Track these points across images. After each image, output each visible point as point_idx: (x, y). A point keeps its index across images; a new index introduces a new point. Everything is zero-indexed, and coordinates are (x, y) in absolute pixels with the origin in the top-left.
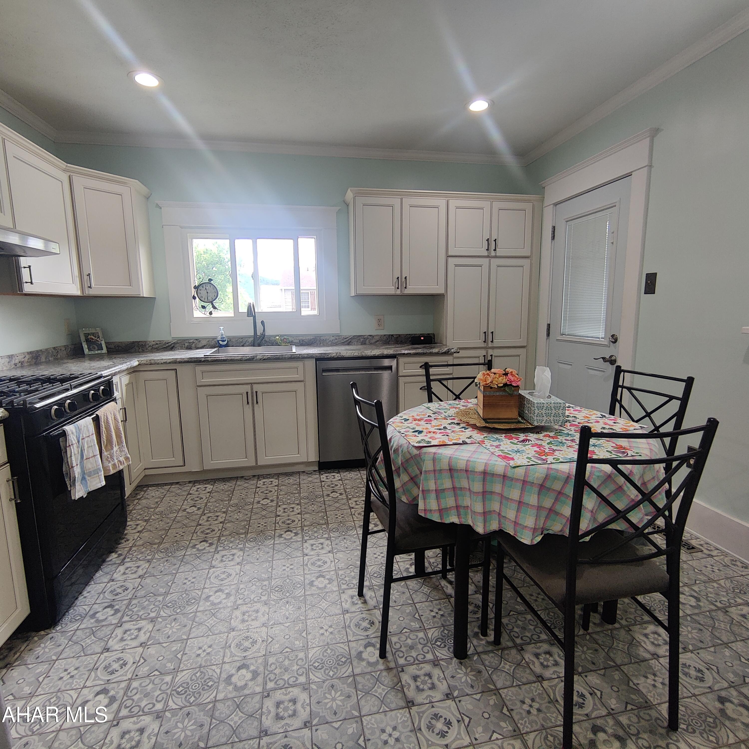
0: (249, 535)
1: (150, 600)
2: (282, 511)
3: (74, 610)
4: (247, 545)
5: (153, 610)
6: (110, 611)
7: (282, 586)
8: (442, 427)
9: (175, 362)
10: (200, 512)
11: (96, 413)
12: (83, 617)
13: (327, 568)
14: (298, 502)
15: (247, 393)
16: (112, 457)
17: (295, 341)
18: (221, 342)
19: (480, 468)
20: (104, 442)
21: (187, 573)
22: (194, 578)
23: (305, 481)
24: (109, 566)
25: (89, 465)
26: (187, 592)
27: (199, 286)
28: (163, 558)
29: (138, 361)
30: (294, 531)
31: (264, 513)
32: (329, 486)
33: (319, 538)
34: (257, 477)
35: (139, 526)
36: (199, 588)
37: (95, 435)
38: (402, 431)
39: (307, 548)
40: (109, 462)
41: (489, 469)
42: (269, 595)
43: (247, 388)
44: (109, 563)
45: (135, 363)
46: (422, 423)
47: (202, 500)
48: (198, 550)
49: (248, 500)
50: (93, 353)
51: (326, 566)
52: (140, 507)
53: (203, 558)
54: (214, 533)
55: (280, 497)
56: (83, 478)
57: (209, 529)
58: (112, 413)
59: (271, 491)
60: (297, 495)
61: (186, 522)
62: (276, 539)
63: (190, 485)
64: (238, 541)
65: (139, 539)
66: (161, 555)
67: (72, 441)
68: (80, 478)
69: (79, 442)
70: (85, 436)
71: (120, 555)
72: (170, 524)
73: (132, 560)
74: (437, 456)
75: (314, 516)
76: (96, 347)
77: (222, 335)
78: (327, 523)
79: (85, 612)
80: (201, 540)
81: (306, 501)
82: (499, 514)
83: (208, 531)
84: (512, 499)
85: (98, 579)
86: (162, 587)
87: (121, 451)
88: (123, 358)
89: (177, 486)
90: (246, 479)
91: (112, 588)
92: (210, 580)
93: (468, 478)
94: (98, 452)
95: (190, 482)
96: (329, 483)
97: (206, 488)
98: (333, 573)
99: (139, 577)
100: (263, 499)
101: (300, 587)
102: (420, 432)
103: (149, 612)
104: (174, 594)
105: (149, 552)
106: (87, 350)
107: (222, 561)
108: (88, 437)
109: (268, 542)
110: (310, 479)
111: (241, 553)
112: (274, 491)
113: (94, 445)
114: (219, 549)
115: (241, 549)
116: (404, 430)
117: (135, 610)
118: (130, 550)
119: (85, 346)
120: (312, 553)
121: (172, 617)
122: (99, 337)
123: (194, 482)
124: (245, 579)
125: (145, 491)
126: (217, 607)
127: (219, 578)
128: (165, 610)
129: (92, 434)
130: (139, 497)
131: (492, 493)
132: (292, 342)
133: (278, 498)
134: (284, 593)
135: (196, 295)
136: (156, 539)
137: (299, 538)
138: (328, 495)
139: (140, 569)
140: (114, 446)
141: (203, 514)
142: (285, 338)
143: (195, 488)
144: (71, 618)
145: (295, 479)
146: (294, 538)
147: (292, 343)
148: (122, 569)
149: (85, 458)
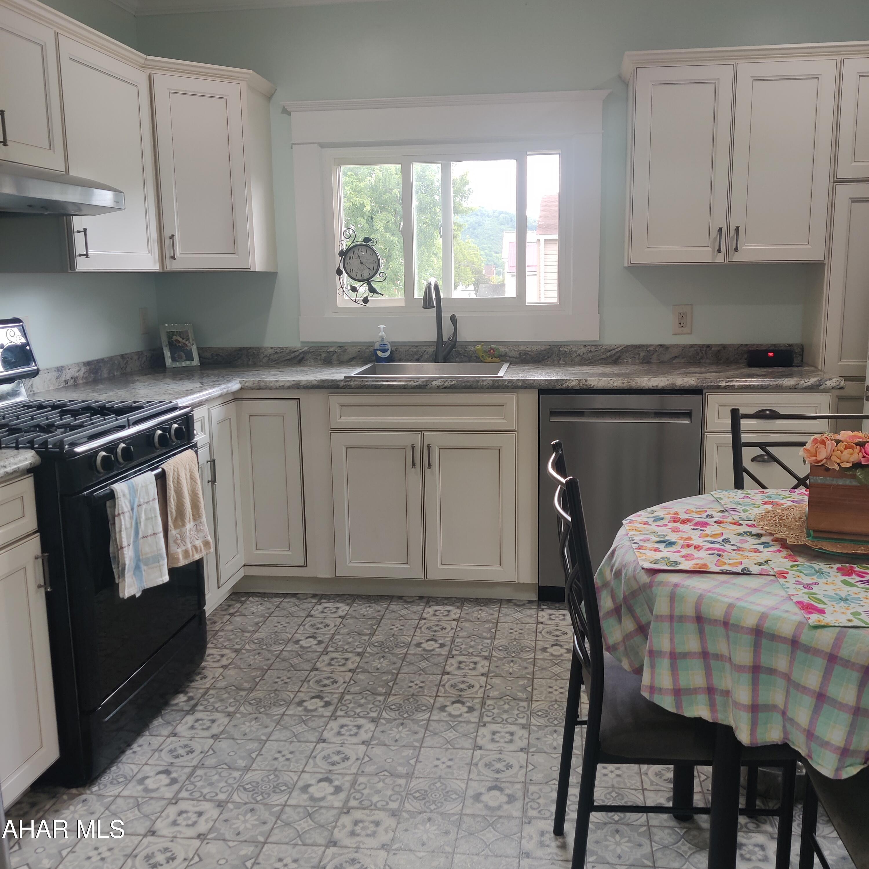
0: (391, 698)
1: (222, 774)
2: (456, 665)
3: (118, 768)
4: (384, 714)
5: (223, 790)
6: (164, 779)
7: (426, 791)
8: (720, 539)
9: (297, 386)
10: (320, 649)
11: (162, 466)
12: (128, 780)
13: (511, 776)
14: (486, 654)
15: (413, 447)
16: (183, 539)
17: (511, 354)
18: (379, 353)
19: (750, 622)
20: (171, 513)
21: (282, 743)
22: (291, 753)
23: (508, 619)
24: (173, 713)
25: (146, 548)
26: (277, 773)
27: (348, 250)
28: (250, 714)
29: (240, 383)
30: (468, 704)
31: (424, 664)
32: (549, 633)
33: (509, 723)
34: (425, 600)
35: (224, 659)
36: (296, 769)
37: (157, 501)
38: (637, 539)
39: (484, 736)
40: (179, 547)
41: (766, 625)
42: (402, 803)
43: (414, 438)
44: (174, 708)
45: (234, 385)
46: (687, 527)
47: (327, 628)
48: (306, 710)
49: (402, 639)
50: (178, 364)
51: (510, 772)
52: (230, 627)
53: (310, 724)
54: (335, 686)
55: (457, 640)
56: (137, 568)
57: (329, 678)
58: (187, 467)
59: (444, 629)
60: (488, 641)
61: (296, 661)
62: (435, 712)
63: (314, 601)
64: (371, 706)
65: (221, 677)
66: (250, 709)
67: (122, 507)
68: (133, 565)
69: (132, 509)
70: (142, 501)
71: (190, 699)
72: (270, 662)
73: (205, 710)
74: (679, 590)
75: (509, 683)
76: (184, 355)
77: (382, 340)
78: (530, 700)
79: (131, 774)
80: (313, 695)
81: (502, 654)
82: (784, 713)
83: (327, 682)
84: (805, 688)
85: (155, 729)
86: (242, 758)
87: (198, 531)
88: (219, 375)
89: (293, 600)
90: (406, 602)
91: (172, 747)
92: (314, 762)
93: (728, 638)
94: (160, 529)
95: (314, 596)
96: (551, 628)
97: (337, 608)
98: (519, 786)
99: (212, 737)
100: (428, 641)
101: (456, 799)
102: (671, 544)
103: (218, 791)
104: (256, 772)
105: (232, 700)
106: (170, 360)
107: (339, 734)
108: (147, 503)
109: (420, 715)
110: (518, 615)
111: (372, 726)
112: (449, 628)
113: (156, 516)
114: (339, 713)
115: (373, 720)
116: (642, 537)
117: (199, 784)
118: (206, 693)
119: (167, 354)
120: (491, 746)
121: (248, 805)
122: (188, 339)
123: (320, 597)
124: (370, 769)
125: (243, 603)
126: (317, 804)
127: (329, 761)
128: (240, 793)
129: (154, 500)
130: (232, 611)
131: (772, 671)
132: (506, 355)
133: (453, 642)
134: (428, 804)
135: (341, 268)
136: (246, 682)
137: (474, 717)
138: (544, 650)
139: (215, 725)
140: (187, 521)
141: (325, 652)
142: (492, 349)
143: (320, 607)
144: (113, 779)
145: (491, 611)
146: (466, 715)
147: (503, 358)
148: (190, 719)
149: (141, 535)
